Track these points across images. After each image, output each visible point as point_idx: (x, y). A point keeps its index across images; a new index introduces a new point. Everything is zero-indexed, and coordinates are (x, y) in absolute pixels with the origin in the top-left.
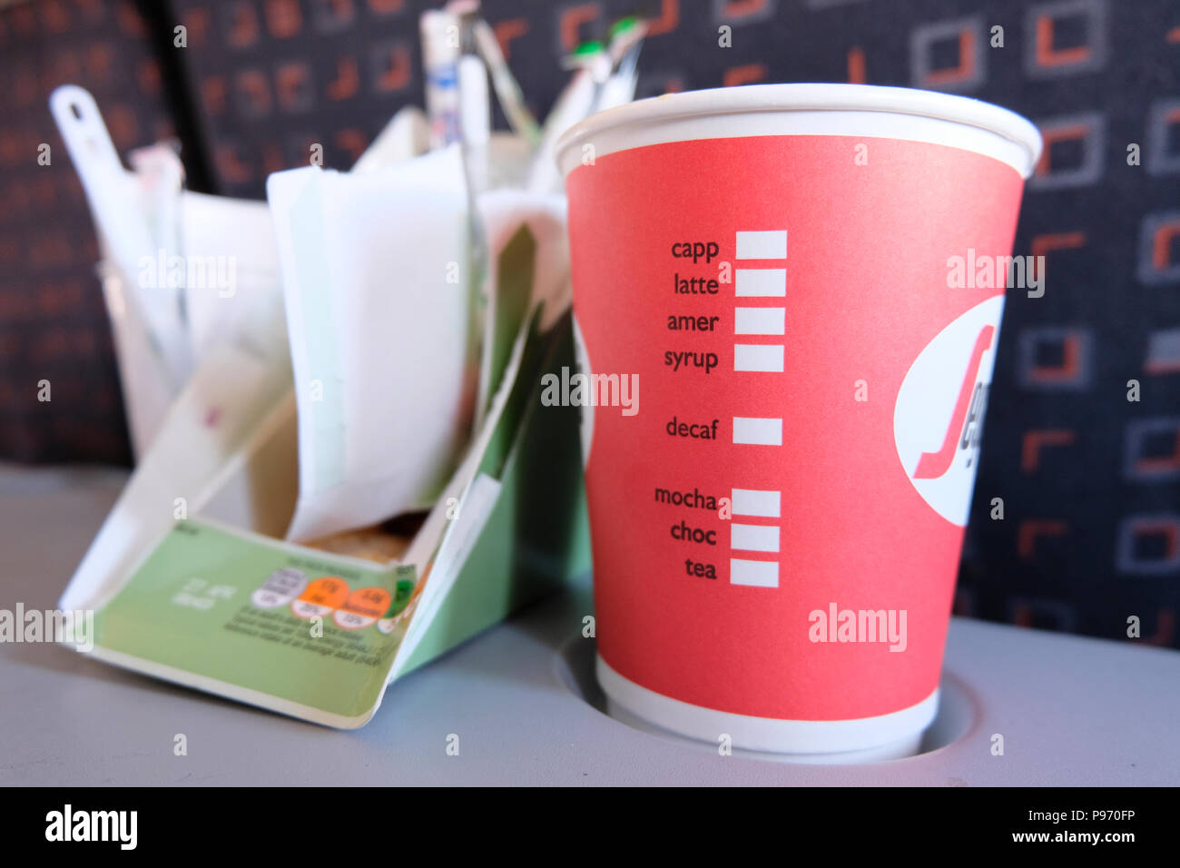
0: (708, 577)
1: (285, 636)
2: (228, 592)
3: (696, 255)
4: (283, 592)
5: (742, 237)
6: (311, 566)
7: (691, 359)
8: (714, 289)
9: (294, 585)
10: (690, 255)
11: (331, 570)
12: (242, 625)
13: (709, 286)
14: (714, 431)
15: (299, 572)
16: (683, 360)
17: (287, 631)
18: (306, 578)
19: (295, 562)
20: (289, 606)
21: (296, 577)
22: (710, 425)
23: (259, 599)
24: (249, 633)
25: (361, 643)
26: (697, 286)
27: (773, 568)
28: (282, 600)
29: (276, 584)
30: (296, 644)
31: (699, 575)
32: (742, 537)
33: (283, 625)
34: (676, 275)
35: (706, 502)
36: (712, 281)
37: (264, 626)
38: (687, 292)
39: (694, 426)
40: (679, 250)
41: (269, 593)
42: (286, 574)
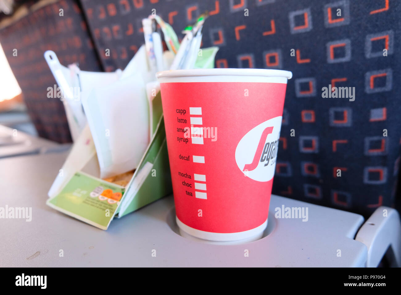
0: (191, 196)
1: (95, 205)
2: (85, 192)
3: (181, 113)
4: (97, 193)
5: (191, 109)
6: (106, 186)
7: (182, 140)
8: (186, 122)
9: (100, 191)
10: (180, 113)
11: (110, 187)
12: (87, 202)
13: (185, 121)
14: (189, 159)
15: (102, 187)
16: (181, 140)
17: (96, 204)
18: (104, 189)
19: (102, 184)
20: (98, 197)
21: (101, 189)
22: (188, 157)
23: (92, 195)
24: (88, 204)
25: (112, 208)
26: (182, 121)
27: (205, 194)
28: (97, 195)
29: (96, 191)
30: (98, 207)
31: (189, 195)
32: (197, 186)
33: (96, 202)
34: (178, 118)
35: (189, 176)
36: (185, 120)
37: (91, 202)
38: (180, 122)
39: (184, 157)
40: (178, 111)
41: (95, 193)
42: (99, 188)
